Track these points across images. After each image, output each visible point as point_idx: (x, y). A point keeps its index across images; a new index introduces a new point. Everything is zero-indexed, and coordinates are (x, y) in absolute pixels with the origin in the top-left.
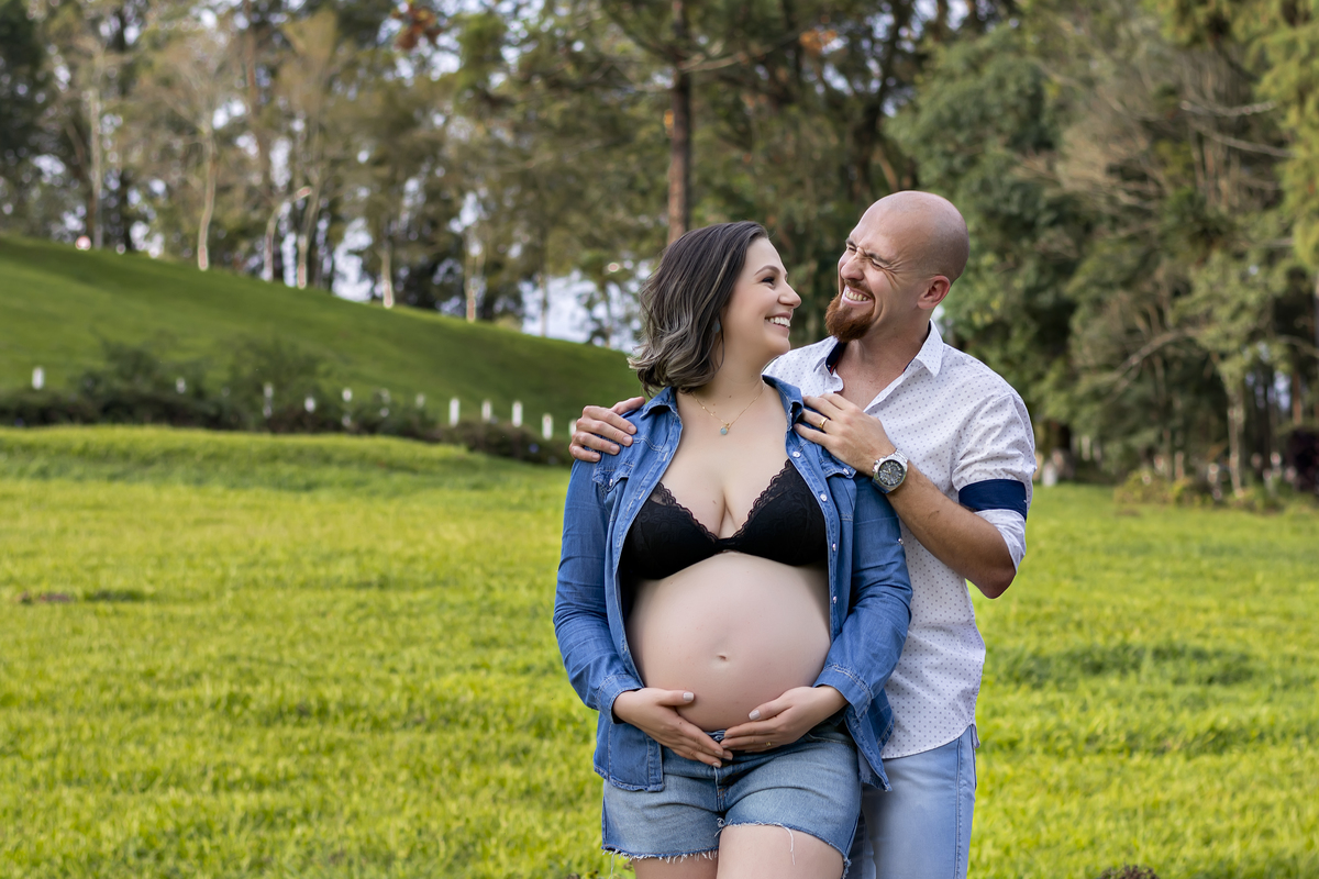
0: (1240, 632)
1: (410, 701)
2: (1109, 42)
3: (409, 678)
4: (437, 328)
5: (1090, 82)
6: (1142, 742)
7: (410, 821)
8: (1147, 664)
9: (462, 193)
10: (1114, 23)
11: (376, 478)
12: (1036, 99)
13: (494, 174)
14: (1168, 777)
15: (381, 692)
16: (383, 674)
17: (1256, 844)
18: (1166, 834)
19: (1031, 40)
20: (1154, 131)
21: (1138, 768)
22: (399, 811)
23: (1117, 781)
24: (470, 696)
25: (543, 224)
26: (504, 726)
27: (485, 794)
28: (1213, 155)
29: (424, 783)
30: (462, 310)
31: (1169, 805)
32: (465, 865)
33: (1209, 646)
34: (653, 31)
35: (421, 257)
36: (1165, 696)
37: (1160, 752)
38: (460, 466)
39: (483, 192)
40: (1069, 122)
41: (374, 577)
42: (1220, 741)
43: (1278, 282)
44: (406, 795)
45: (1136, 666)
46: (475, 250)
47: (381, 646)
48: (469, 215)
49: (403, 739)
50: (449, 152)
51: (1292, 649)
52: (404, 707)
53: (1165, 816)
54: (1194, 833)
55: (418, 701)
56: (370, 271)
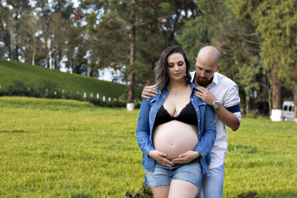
0: (254, 143)
1: (81, 154)
2: (222, 21)
3: (81, 149)
4: (81, 78)
5: (218, 29)
6: (235, 165)
7: (83, 179)
8: (235, 149)
9: (87, 50)
10: (223, 16)
11: (71, 109)
12: (206, 32)
13: (93, 46)
14: (241, 173)
15: (75, 152)
16: (75, 148)
17: (262, 187)
18: (242, 185)
19: (205, 20)
20: (231, 39)
21: (235, 171)
22: (80, 177)
23: (231, 173)
24: (94, 153)
25: (104, 57)
26: (101, 160)
27: (98, 174)
28: (243, 44)
29: (85, 171)
30: (86, 74)
31: (242, 178)
32: (95, 189)
33: (248, 145)
34: (128, 17)
35: (78, 64)
36: (240, 156)
37: (239, 167)
38: (87, 106)
39: (91, 50)
40: (213, 37)
41: (72, 128)
42: (252, 165)
43: (257, 70)
44: (81, 174)
45: (233, 149)
46: (89, 62)
47: (74, 143)
48: (88, 55)
49: (80, 162)
50: (84, 42)
51: (265, 146)
52: (80, 155)
53: (242, 181)
54: (248, 185)
55: (83, 154)
56: (67, 66)
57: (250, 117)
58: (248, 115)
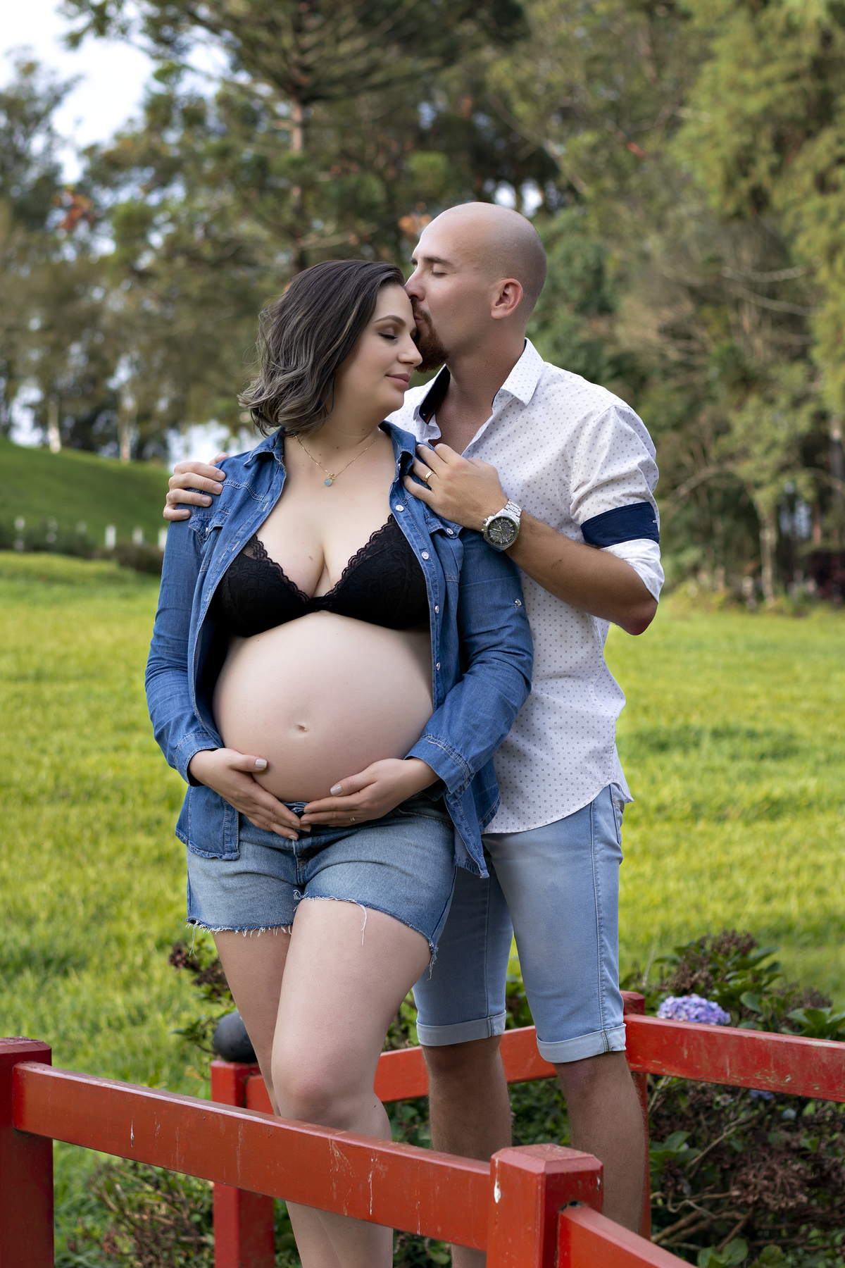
0: (784, 715)
1: (57, 778)
2: (660, 225)
3: (57, 760)
4: (97, 470)
5: (645, 257)
6: (705, 811)
7: (52, 886)
8: (706, 742)
9: (117, 355)
10: (664, 208)
11: (39, 590)
12: (598, 272)
13: (144, 339)
14: (729, 842)
15: (31, 771)
16: (34, 755)
17: (812, 902)
18: (730, 892)
19: (593, 223)
20: (699, 296)
21: (702, 834)
22: (41, 876)
23: (684, 846)
24: (110, 774)
25: (187, 380)
26: (140, 800)
27: (121, 861)
28: (747, 320)
29: (67, 851)
30: (117, 454)
31: (731, 866)
32: (100, 924)
33: (760, 727)
34: (276, 214)
35: (84, 410)
36: (723, 770)
37: (721, 819)
38: (110, 579)
39: (136, 354)
40: (627, 290)
41: (31, 672)
42: (774, 809)
43: (803, 422)
44: (50, 862)
45: (697, 744)
46: (129, 403)
47: (33, 730)
48: (123, 374)
49: (49, 812)
50: (106, 321)
51: (831, 729)
52: (50, 784)
53: (728, 877)
54: (756, 891)
55: (64, 778)
56: (41, 422)
57: (779, 612)
58: (770, 603)
